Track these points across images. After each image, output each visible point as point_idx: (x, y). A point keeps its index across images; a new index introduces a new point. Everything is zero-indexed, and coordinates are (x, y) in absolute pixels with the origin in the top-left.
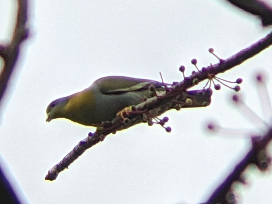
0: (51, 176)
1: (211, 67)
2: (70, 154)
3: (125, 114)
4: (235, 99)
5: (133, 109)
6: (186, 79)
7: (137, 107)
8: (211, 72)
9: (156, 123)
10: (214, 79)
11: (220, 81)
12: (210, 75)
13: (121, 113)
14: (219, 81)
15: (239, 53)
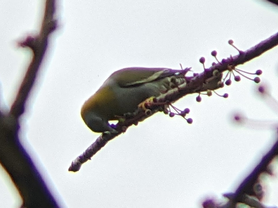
0: (75, 168)
1: (230, 59)
2: (93, 145)
3: (146, 106)
4: (261, 90)
5: (155, 100)
6: (206, 71)
7: (158, 98)
8: (230, 64)
9: (177, 114)
10: (234, 71)
11: (241, 72)
12: (230, 67)
13: (143, 104)
14: (238, 72)
15: (259, 45)
